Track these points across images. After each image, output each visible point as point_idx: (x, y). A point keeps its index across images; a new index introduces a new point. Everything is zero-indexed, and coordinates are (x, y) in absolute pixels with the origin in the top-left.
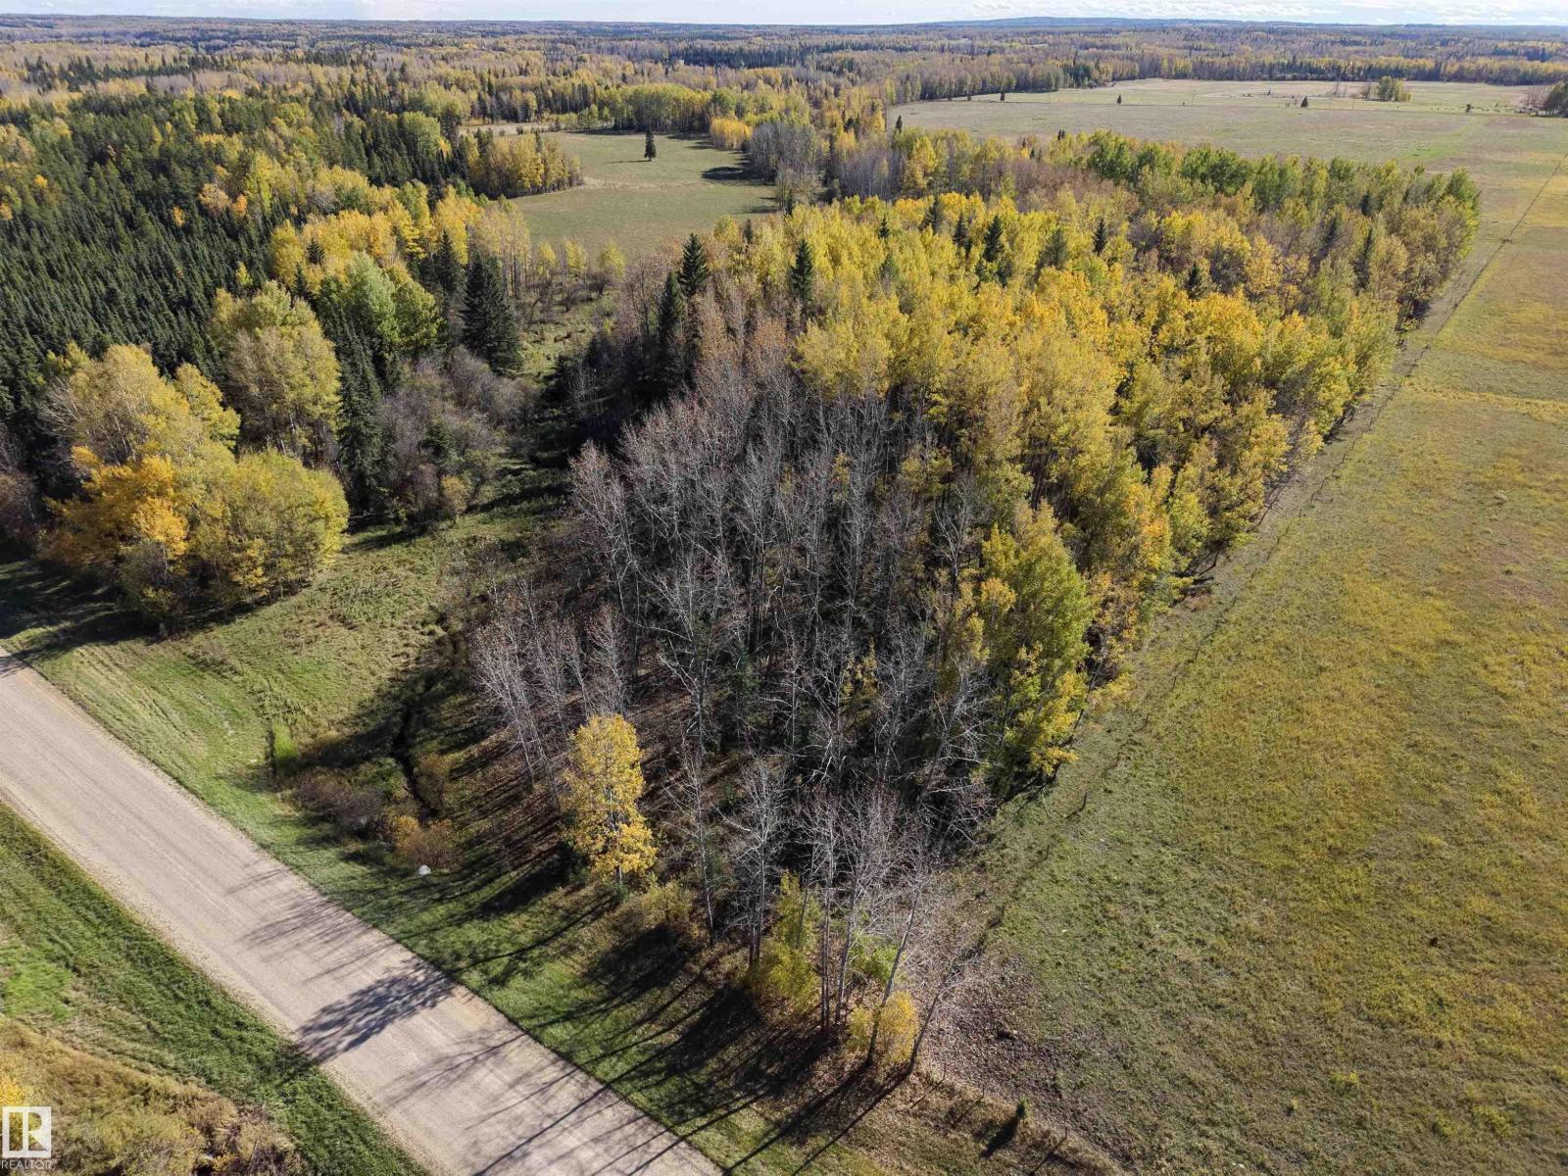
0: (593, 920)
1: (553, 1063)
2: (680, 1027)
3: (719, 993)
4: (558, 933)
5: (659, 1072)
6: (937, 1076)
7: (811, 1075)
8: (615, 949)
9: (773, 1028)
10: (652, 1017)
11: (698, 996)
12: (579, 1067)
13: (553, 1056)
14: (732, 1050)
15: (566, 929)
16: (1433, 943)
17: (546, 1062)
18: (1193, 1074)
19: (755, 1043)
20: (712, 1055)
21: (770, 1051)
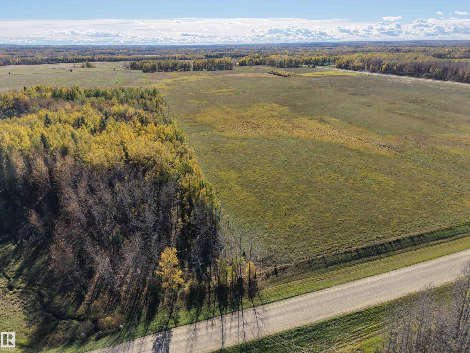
0: (176, 301)
1: (208, 321)
2: (216, 301)
3: (216, 291)
4: (172, 309)
5: (224, 308)
6: (259, 273)
7: (244, 288)
8: (187, 302)
9: (231, 288)
10: (209, 304)
11: (213, 295)
12: (213, 318)
13: (206, 321)
14: (229, 296)
15: (172, 307)
16: (286, 215)
17: (207, 322)
18: (285, 247)
19: (231, 292)
20: (227, 299)
21: (234, 291)
